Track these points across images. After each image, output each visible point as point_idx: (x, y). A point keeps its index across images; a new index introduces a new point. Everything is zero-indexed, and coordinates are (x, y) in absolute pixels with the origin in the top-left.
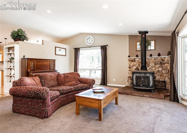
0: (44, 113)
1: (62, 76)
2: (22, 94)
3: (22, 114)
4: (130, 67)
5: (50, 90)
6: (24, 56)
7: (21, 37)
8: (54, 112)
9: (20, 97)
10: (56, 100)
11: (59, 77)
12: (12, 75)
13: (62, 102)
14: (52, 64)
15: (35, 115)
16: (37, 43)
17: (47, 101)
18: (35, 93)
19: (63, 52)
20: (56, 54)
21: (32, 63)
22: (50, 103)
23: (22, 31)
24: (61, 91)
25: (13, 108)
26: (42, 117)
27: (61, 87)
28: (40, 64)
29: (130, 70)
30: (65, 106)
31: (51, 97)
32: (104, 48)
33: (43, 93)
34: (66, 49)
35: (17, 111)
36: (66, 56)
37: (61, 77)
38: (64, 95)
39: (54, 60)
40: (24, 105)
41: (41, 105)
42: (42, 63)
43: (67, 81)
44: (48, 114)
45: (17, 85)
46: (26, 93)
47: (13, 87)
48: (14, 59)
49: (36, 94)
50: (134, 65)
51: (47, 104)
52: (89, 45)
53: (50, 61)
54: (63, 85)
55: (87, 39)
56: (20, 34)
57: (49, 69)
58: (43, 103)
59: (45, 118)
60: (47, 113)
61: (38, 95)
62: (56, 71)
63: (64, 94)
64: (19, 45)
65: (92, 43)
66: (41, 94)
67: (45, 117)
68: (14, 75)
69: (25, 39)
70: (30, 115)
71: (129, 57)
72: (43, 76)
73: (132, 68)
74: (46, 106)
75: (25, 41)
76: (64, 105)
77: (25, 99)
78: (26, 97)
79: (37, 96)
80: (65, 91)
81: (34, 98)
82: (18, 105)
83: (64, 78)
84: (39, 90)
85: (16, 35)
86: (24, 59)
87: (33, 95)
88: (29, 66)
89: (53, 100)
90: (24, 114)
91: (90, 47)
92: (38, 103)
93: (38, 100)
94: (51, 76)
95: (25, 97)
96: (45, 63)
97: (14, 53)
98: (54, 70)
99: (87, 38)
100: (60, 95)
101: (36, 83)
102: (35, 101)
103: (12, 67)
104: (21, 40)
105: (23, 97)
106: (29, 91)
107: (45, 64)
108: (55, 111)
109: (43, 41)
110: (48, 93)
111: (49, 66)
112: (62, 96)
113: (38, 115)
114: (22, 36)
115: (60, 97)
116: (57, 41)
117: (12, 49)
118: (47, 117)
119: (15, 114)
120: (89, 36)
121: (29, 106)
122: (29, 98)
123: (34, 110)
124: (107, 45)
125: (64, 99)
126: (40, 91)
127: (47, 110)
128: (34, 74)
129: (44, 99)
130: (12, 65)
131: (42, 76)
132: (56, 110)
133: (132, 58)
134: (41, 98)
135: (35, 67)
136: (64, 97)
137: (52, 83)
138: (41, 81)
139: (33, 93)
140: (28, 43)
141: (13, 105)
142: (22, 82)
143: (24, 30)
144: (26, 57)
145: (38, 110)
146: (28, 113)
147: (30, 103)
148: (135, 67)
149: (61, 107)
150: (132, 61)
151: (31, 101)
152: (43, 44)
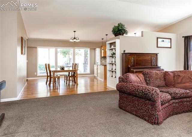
0: (153, 118)
1: (171, 75)
2: (128, 91)
3: (128, 112)
5: (160, 91)
6: (124, 51)
7: (121, 32)
8: (164, 120)
9: (126, 93)
10: (167, 104)
11: (167, 76)
12: (114, 70)
13: (174, 109)
14: (154, 59)
15: (142, 117)
16: (134, 35)
17: (157, 105)
18: (143, 92)
19: (167, 43)
20: (158, 46)
21: (133, 58)
22: (160, 107)
23: (122, 25)
24: (173, 95)
25: (120, 104)
26: (152, 123)
27: (171, 88)
28: (141, 59)
30: (179, 115)
31: (162, 100)
33: (152, 94)
34: (171, 39)
35: (124, 108)
36: (171, 48)
37: (169, 76)
38: (177, 101)
39: (156, 55)
40: (131, 104)
41: (149, 108)
42: (142, 58)
43: (179, 82)
44: (159, 121)
45: (123, 81)
46: (133, 91)
47: (119, 82)
48: (115, 54)
49: (145, 94)
51: (157, 108)
53: (152, 55)
54: (172, 86)
56: (120, 28)
57: (150, 65)
58: (152, 106)
59: (155, 124)
60: (158, 119)
61: (146, 95)
62: (159, 67)
63: (177, 99)
64: (119, 40)
66: (151, 95)
67: (155, 122)
68: (115, 70)
69: (124, 33)
70: (137, 116)
72: (148, 73)
74: (156, 110)
75: (124, 35)
76: (176, 114)
77: (131, 97)
78: (133, 95)
79: (145, 97)
80: (179, 95)
81: (141, 97)
82: (124, 102)
83: (174, 77)
84: (147, 89)
85: (117, 30)
86: (125, 53)
87: (141, 94)
88: (129, 61)
89: (164, 104)
90: (131, 113)
92: (146, 104)
93: (146, 100)
94: (157, 74)
95: (131, 95)
96: (147, 58)
97: (115, 48)
98: (157, 66)
100: (171, 100)
101: (141, 81)
102: (142, 101)
103: (113, 62)
104: (121, 35)
105: (129, 94)
106: (136, 89)
107: (145, 58)
108: (166, 119)
109: (142, 32)
110: (158, 94)
111: (150, 61)
112: (174, 101)
113: (147, 118)
114: (122, 30)
115: (171, 101)
116: (158, 30)
117: (114, 44)
118: (158, 124)
119: (122, 110)
121: (135, 106)
122: (136, 96)
123: (141, 111)
125: (177, 105)
126: (149, 90)
127: (157, 115)
128: (135, 71)
129: (153, 101)
130: (113, 60)
131: (146, 73)
132: (168, 117)
134: (150, 100)
135: (135, 62)
136: (176, 103)
137: (158, 82)
138: (145, 79)
139: (140, 92)
140: (128, 36)
141: (119, 101)
142: (128, 78)
143: (123, 23)
144: (126, 52)
145: (146, 113)
146: (134, 113)
147: (136, 102)
149: (173, 115)
151: (138, 101)
152: (142, 36)
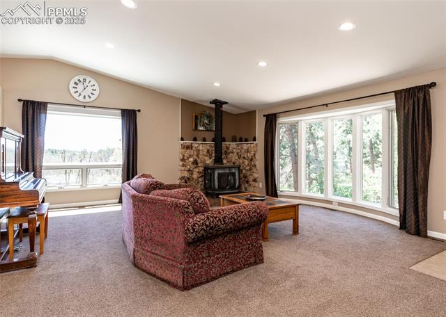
4: (183, 160)
29: (183, 165)
32: (130, 117)
50: (190, 156)
52: (81, 98)
55: (76, 83)
65: (93, 98)
71: (182, 139)
73: (187, 161)
91: (85, 107)
99: (75, 79)
120: (85, 77)
124: (139, 111)
133: (188, 142)
148: (191, 159)
150: (188, 148)
